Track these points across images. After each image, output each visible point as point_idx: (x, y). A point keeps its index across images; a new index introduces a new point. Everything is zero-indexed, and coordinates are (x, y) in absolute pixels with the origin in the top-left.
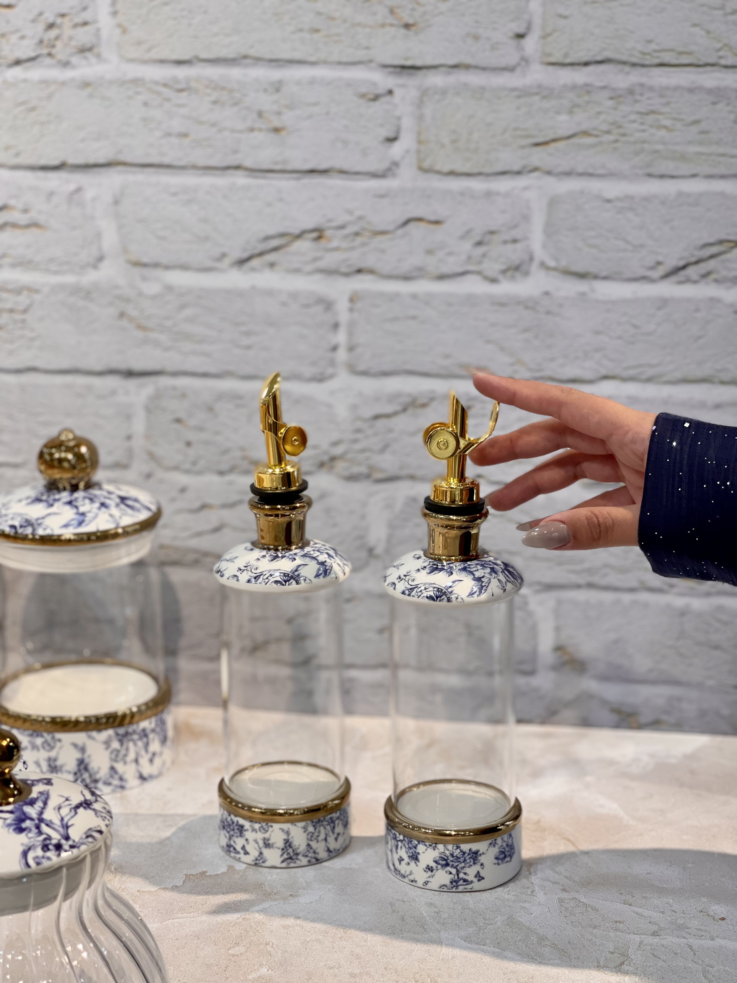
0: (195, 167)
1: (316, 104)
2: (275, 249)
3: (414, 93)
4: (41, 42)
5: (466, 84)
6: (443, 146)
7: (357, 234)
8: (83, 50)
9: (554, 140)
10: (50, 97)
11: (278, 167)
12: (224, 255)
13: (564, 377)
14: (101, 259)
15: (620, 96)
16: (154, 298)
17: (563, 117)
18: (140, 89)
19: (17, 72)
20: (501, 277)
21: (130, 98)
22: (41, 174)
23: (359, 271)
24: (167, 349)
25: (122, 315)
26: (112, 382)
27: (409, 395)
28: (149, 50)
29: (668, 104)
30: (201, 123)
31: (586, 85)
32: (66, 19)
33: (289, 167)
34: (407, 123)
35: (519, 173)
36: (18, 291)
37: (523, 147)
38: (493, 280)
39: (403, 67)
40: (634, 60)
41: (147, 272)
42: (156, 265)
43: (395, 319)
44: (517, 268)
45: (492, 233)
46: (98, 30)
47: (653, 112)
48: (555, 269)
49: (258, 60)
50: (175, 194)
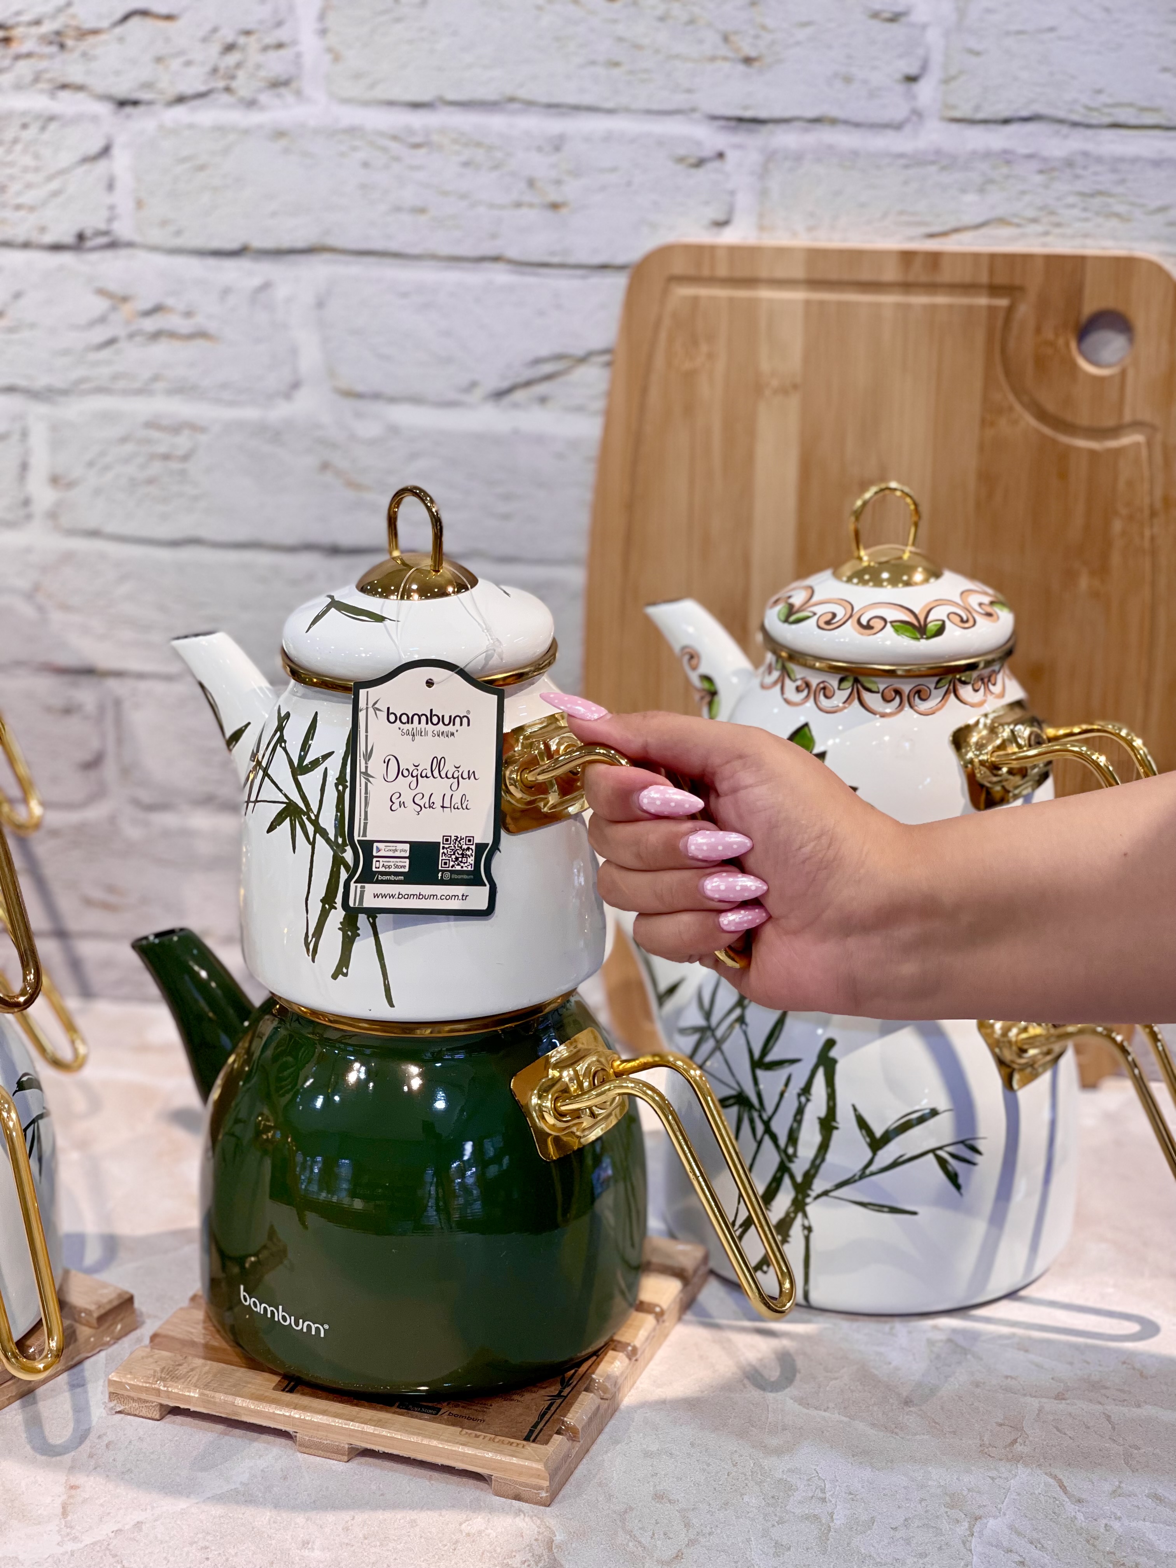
0: (434, 257)
2: (549, 377)
3: (754, 158)
4: (215, 70)
5: (830, 147)
8: (277, 84)
11: (555, 260)
12: (473, 385)
15: (1053, 169)
18: (357, 143)
21: (342, 155)
22: (212, 262)
29: (1122, 181)
30: (445, 194)
31: (1005, 152)
32: (252, 39)
33: (572, 260)
34: (744, 200)
36: (176, 429)
39: (740, 120)
40: (1075, 117)
41: (361, 405)
42: (376, 396)
47: (1100, 193)
50: (405, 295)
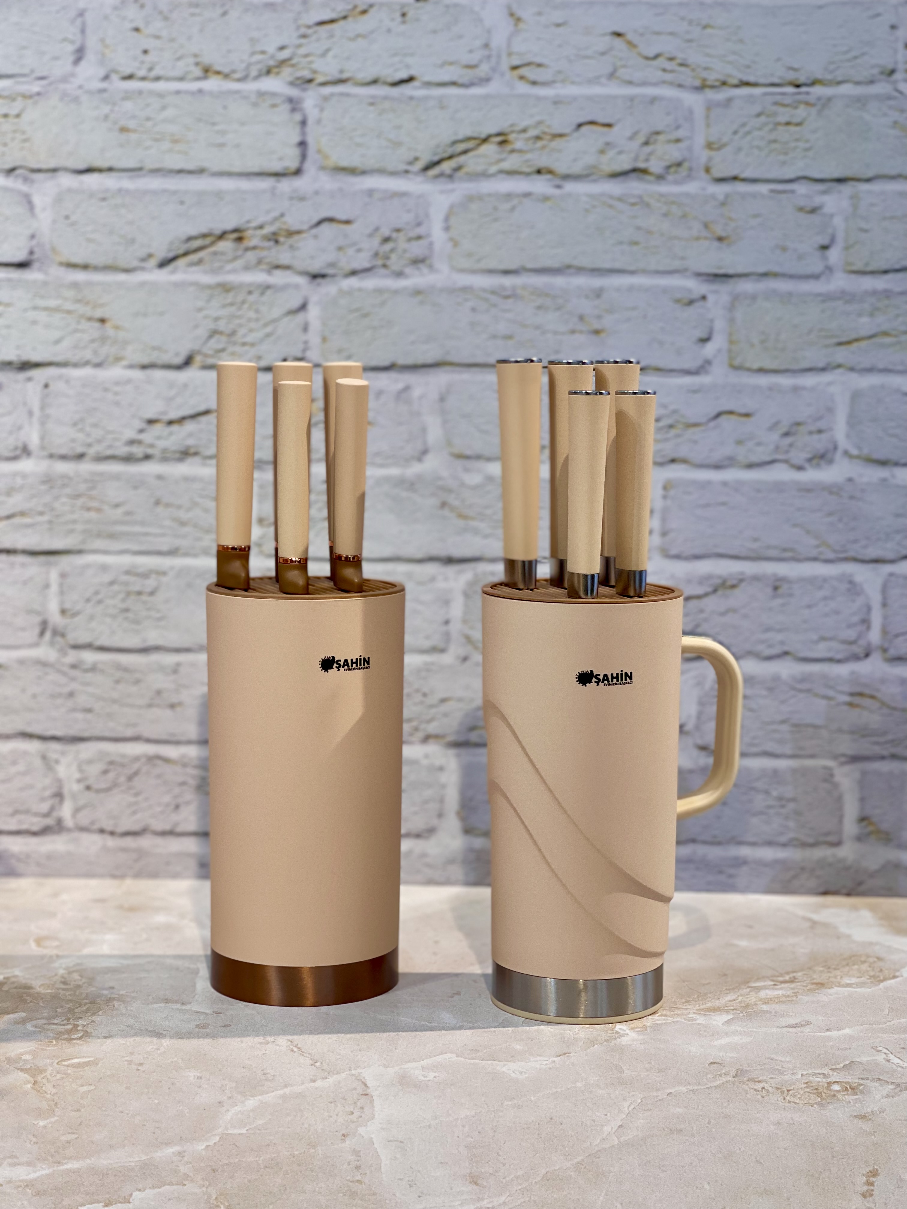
1: (634, 308)
6: (752, 345)
7: (671, 426)
9: (857, 340)
10: (383, 304)
13: (867, 558)
14: (425, 452)
16: (475, 488)
17: (865, 320)
19: (353, 282)
20: (807, 465)
23: (673, 461)
24: (486, 536)
25: (444, 505)
26: (431, 569)
27: (719, 577)
28: (479, 260)
35: (823, 369)
37: (827, 346)
38: (800, 468)
43: (707, 505)
44: (822, 457)
45: (798, 424)
46: (431, 244)
48: (858, 457)
49: (580, 270)
